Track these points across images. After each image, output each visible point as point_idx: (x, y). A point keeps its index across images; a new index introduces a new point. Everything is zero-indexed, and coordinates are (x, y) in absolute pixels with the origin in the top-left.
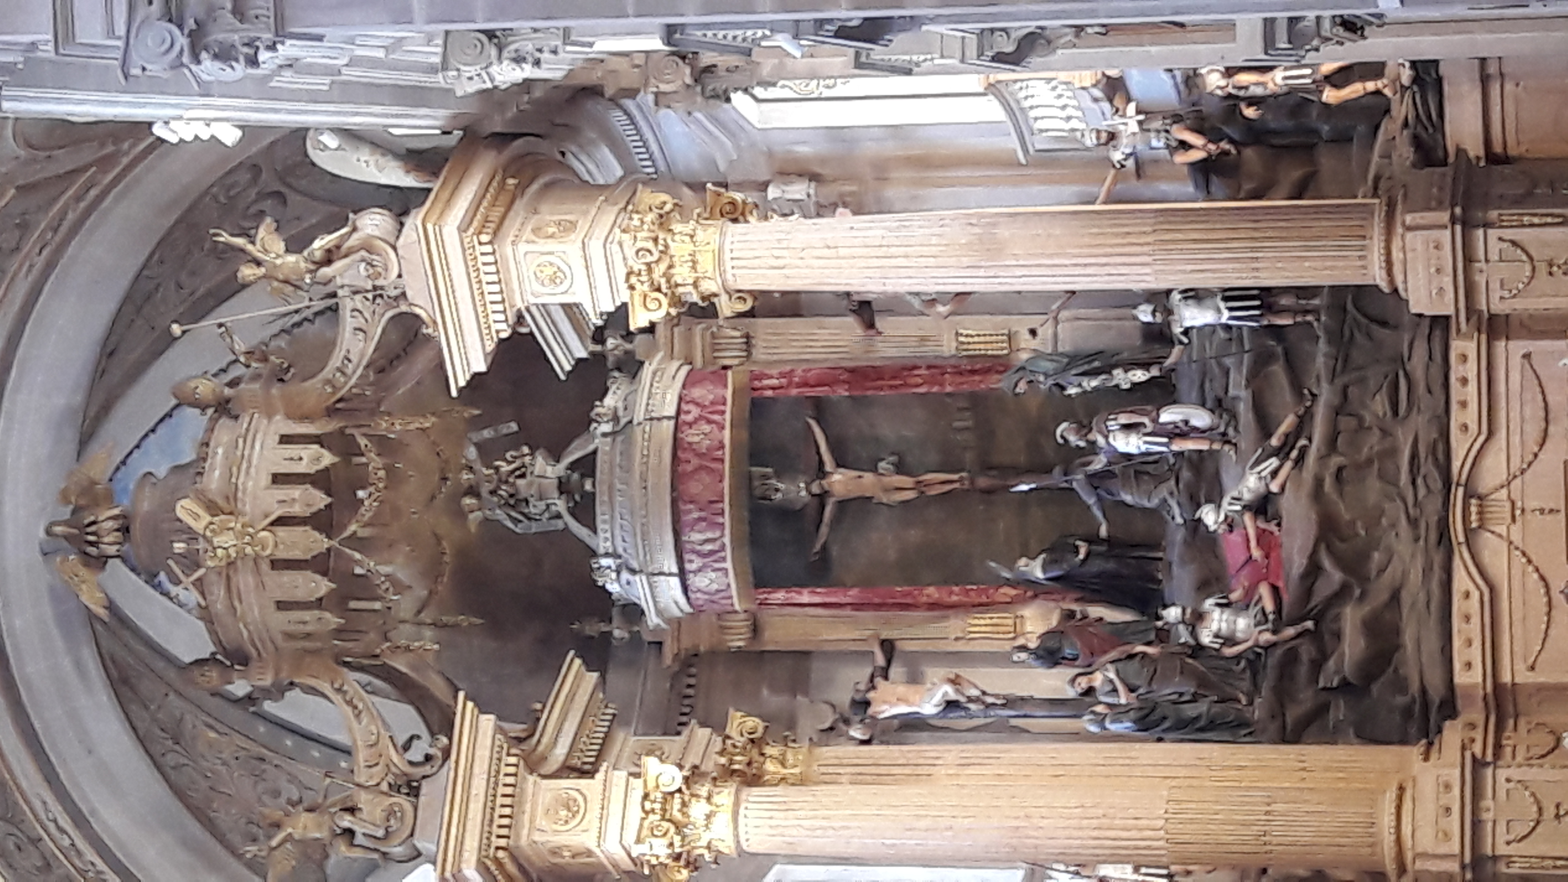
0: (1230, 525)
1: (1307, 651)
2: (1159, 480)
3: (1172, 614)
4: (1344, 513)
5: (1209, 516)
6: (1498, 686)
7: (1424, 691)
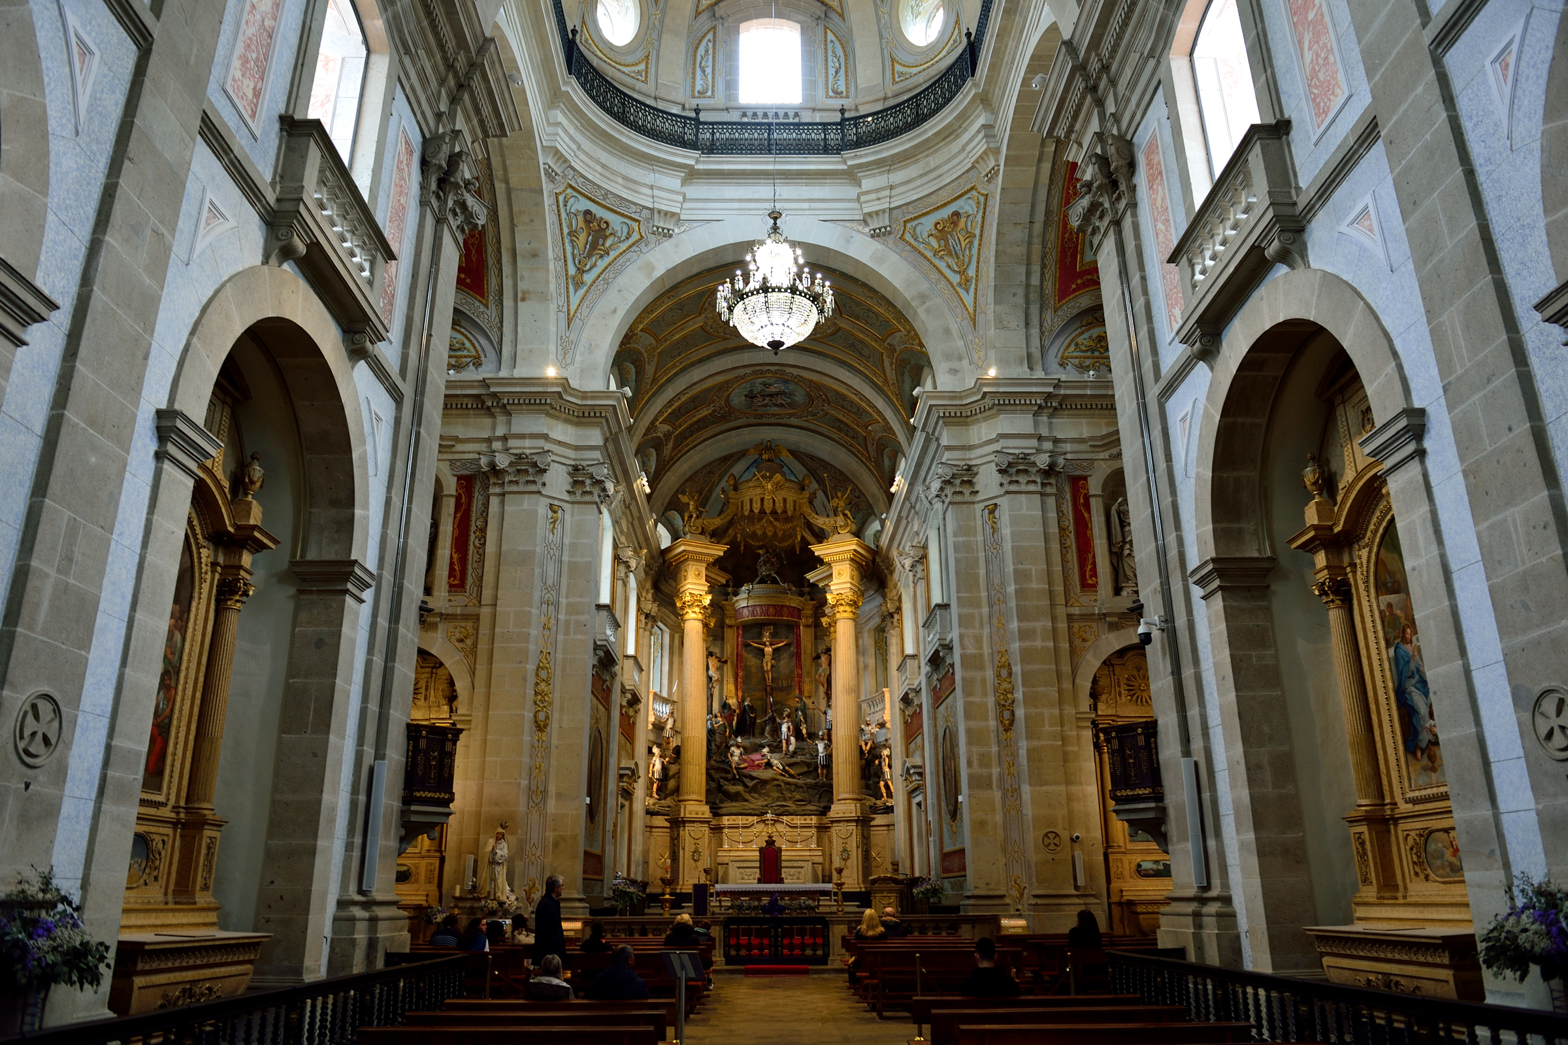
0: (764, 756)
1: (730, 776)
2: (772, 736)
3: (739, 740)
4: (768, 787)
5: (766, 750)
6: (723, 828)
7: (721, 808)
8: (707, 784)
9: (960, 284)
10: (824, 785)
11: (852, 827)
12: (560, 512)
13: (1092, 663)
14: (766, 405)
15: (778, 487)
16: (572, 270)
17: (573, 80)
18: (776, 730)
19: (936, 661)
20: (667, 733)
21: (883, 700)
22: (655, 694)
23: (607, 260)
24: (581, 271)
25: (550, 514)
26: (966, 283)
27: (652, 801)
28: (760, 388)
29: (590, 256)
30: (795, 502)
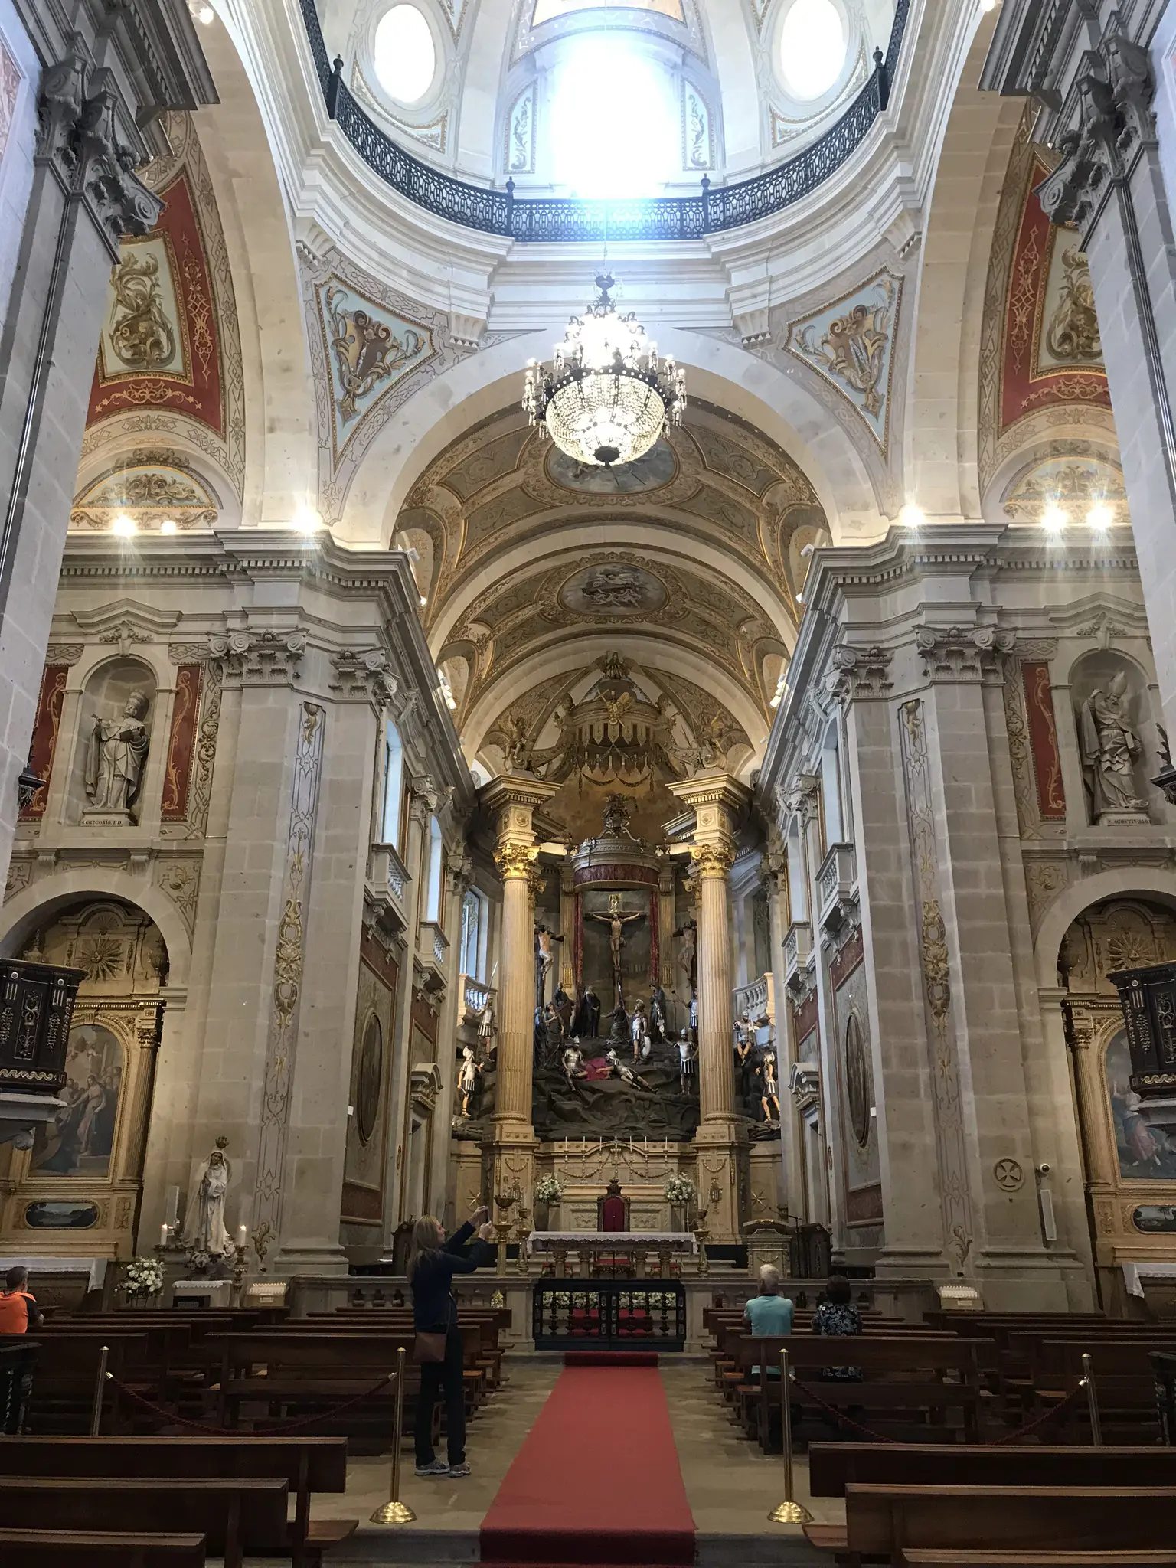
0: (609, 1062)
1: (564, 1088)
2: (621, 1035)
3: (577, 1040)
4: (615, 1102)
5: (611, 1054)
6: (553, 1158)
7: (551, 1130)
8: (534, 1098)
9: (865, 407)
10: (687, 1101)
11: (724, 1156)
12: (319, 713)
13: (1058, 921)
14: (610, 604)
15: (626, 711)
16: (339, 394)
17: (335, 125)
18: (625, 1028)
19: (835, 924)
20: (483, 1030)
21: (765, 990)
22: (468, 978)
23: (387, 383)
24: (351, 395)
25: (305, 716)
26: (873, 407)
27: (460, 1121)
28: (601, 579)
29: (364, 374)
30: (647, 729)
